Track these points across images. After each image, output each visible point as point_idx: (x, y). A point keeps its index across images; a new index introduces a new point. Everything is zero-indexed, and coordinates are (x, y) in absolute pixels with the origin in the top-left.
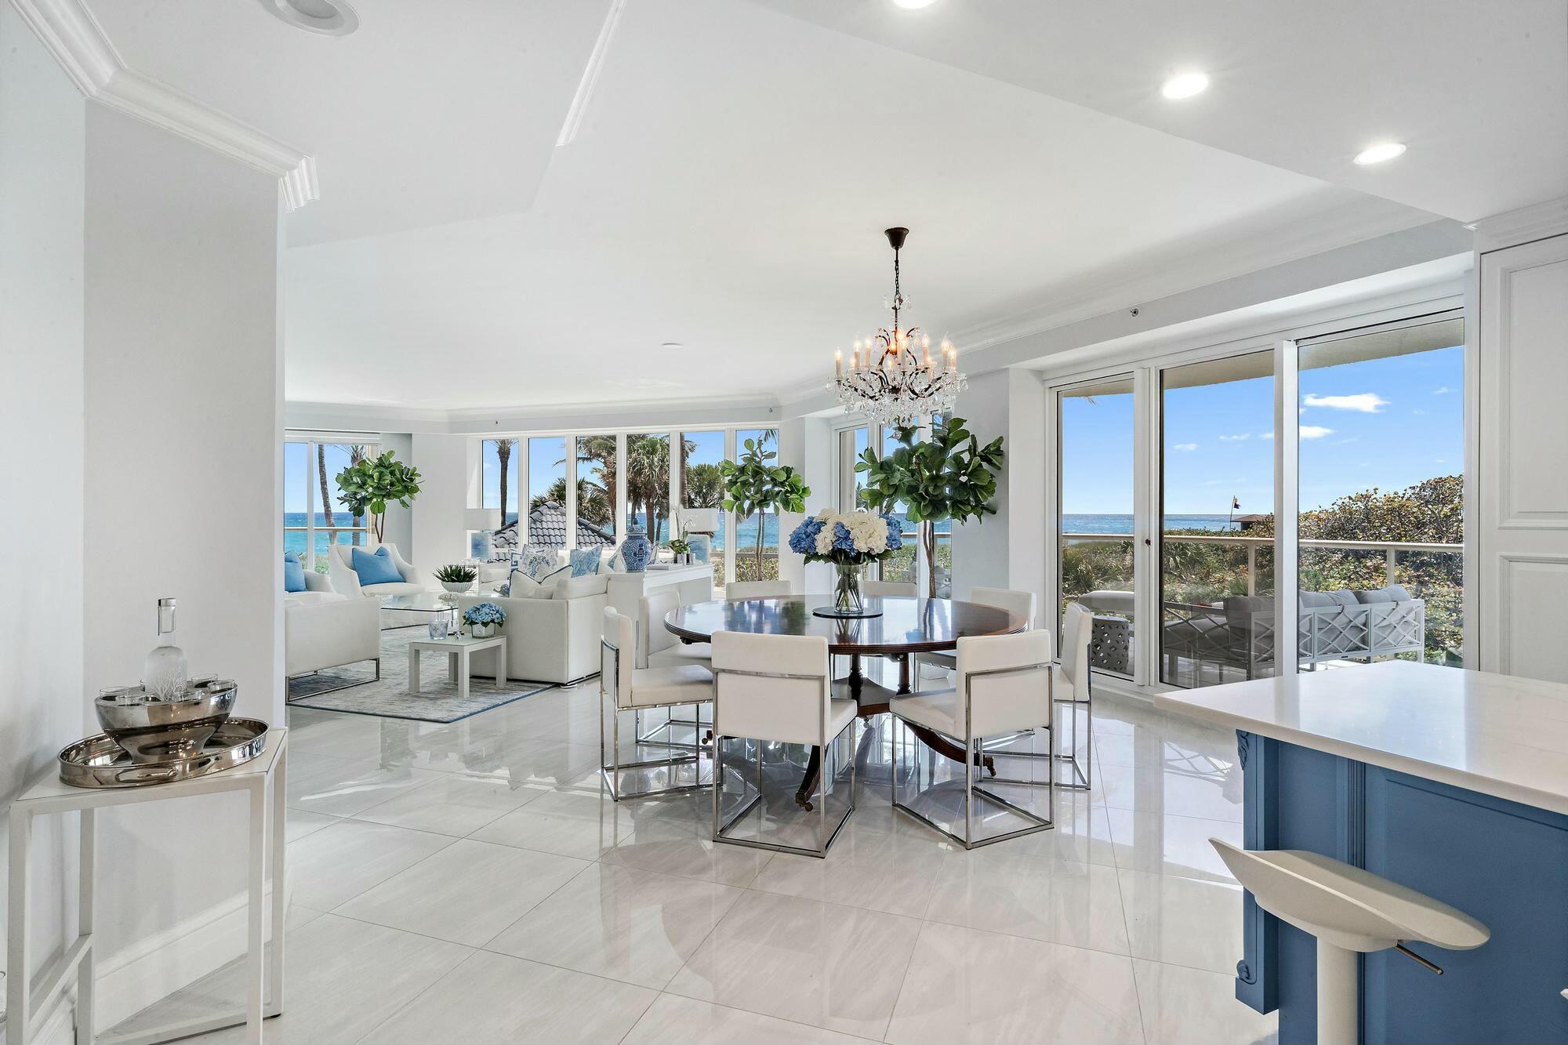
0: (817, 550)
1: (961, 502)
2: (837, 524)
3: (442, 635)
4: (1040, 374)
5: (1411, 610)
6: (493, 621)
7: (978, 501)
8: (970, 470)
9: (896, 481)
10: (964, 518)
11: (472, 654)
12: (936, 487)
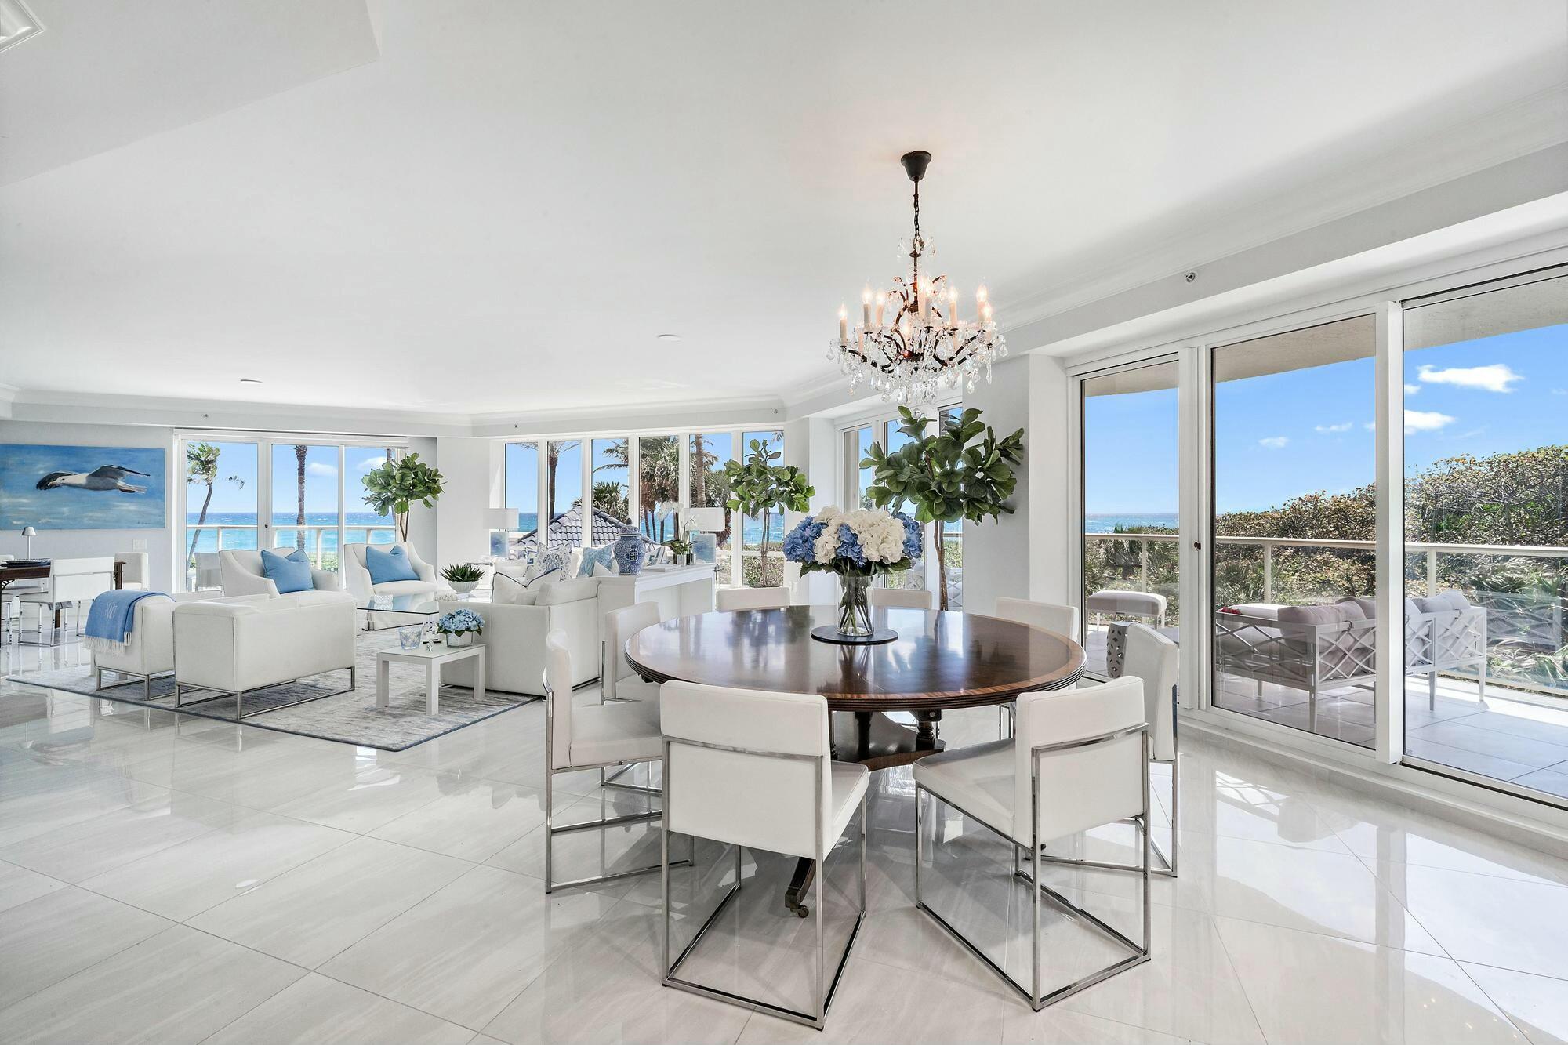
0: (816, 559)
1: (978, 500)
2: (842, 525)
3: (414, 644)
4: (1062, 361)
5: (1472, 619)
6: (468, 629)
7: (996, 498)
8: (988, 465)
9: (904, 478)
10: (979, 518)
11: (443, 666)
12: (950, 483)
